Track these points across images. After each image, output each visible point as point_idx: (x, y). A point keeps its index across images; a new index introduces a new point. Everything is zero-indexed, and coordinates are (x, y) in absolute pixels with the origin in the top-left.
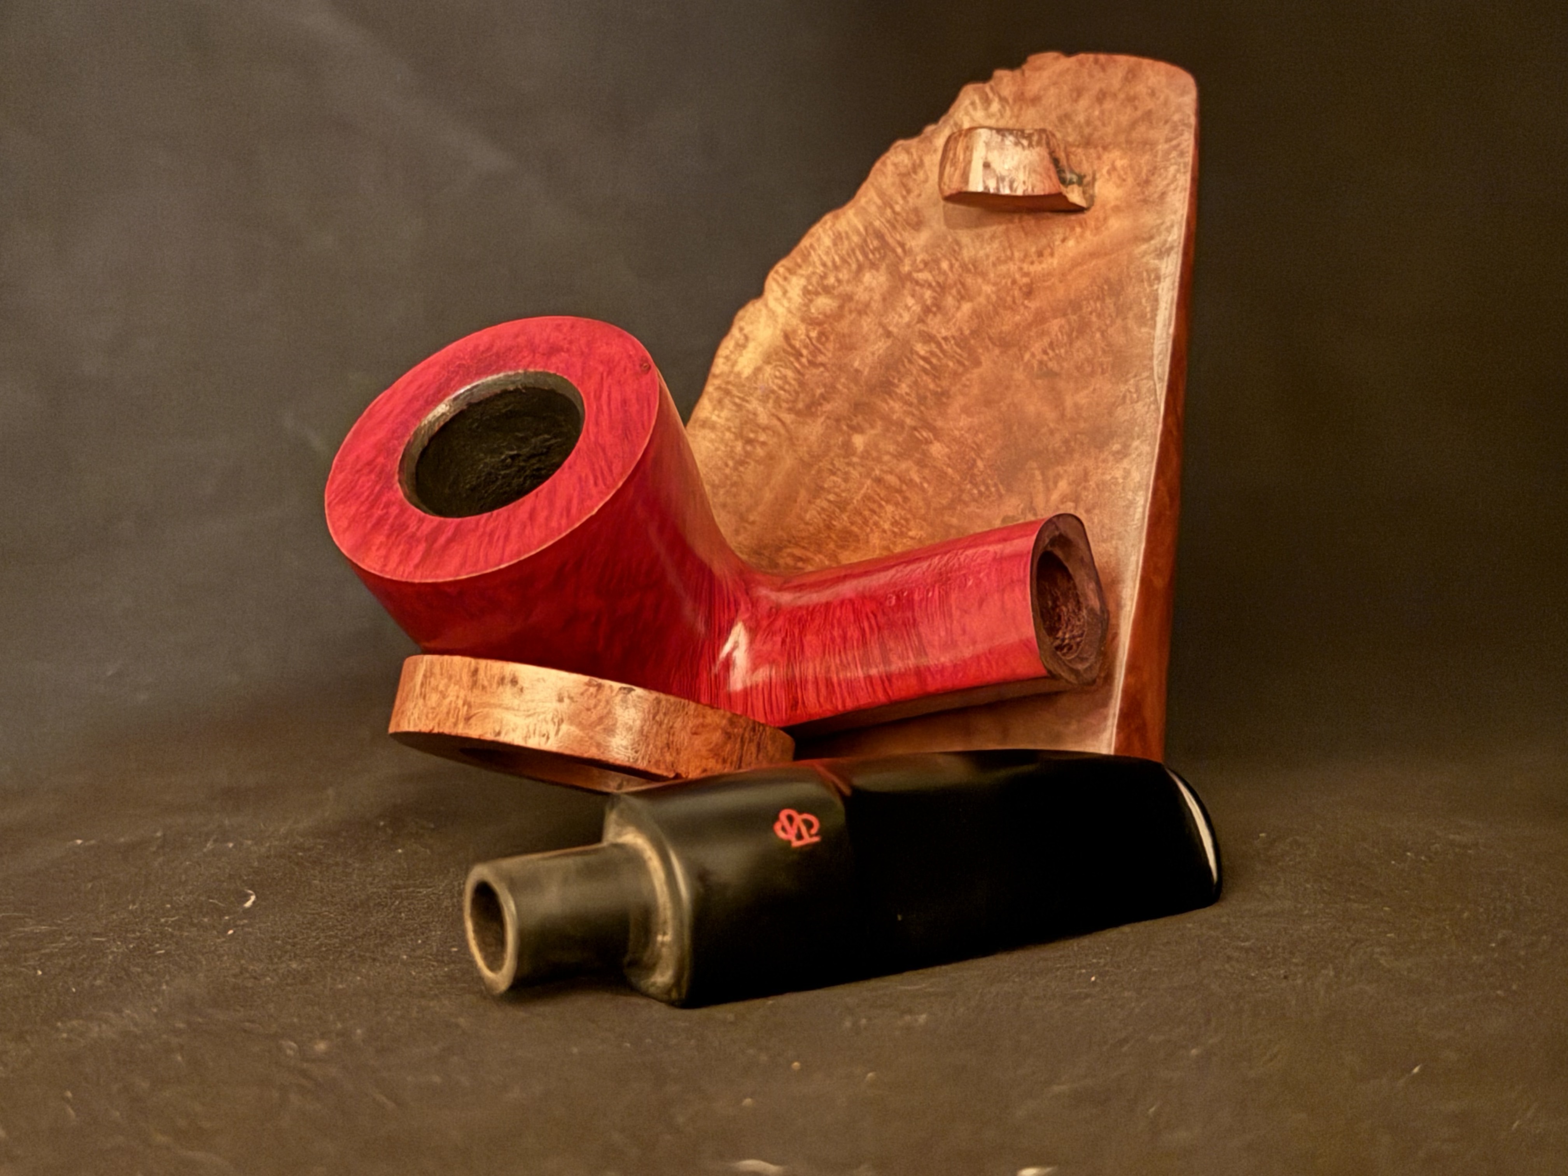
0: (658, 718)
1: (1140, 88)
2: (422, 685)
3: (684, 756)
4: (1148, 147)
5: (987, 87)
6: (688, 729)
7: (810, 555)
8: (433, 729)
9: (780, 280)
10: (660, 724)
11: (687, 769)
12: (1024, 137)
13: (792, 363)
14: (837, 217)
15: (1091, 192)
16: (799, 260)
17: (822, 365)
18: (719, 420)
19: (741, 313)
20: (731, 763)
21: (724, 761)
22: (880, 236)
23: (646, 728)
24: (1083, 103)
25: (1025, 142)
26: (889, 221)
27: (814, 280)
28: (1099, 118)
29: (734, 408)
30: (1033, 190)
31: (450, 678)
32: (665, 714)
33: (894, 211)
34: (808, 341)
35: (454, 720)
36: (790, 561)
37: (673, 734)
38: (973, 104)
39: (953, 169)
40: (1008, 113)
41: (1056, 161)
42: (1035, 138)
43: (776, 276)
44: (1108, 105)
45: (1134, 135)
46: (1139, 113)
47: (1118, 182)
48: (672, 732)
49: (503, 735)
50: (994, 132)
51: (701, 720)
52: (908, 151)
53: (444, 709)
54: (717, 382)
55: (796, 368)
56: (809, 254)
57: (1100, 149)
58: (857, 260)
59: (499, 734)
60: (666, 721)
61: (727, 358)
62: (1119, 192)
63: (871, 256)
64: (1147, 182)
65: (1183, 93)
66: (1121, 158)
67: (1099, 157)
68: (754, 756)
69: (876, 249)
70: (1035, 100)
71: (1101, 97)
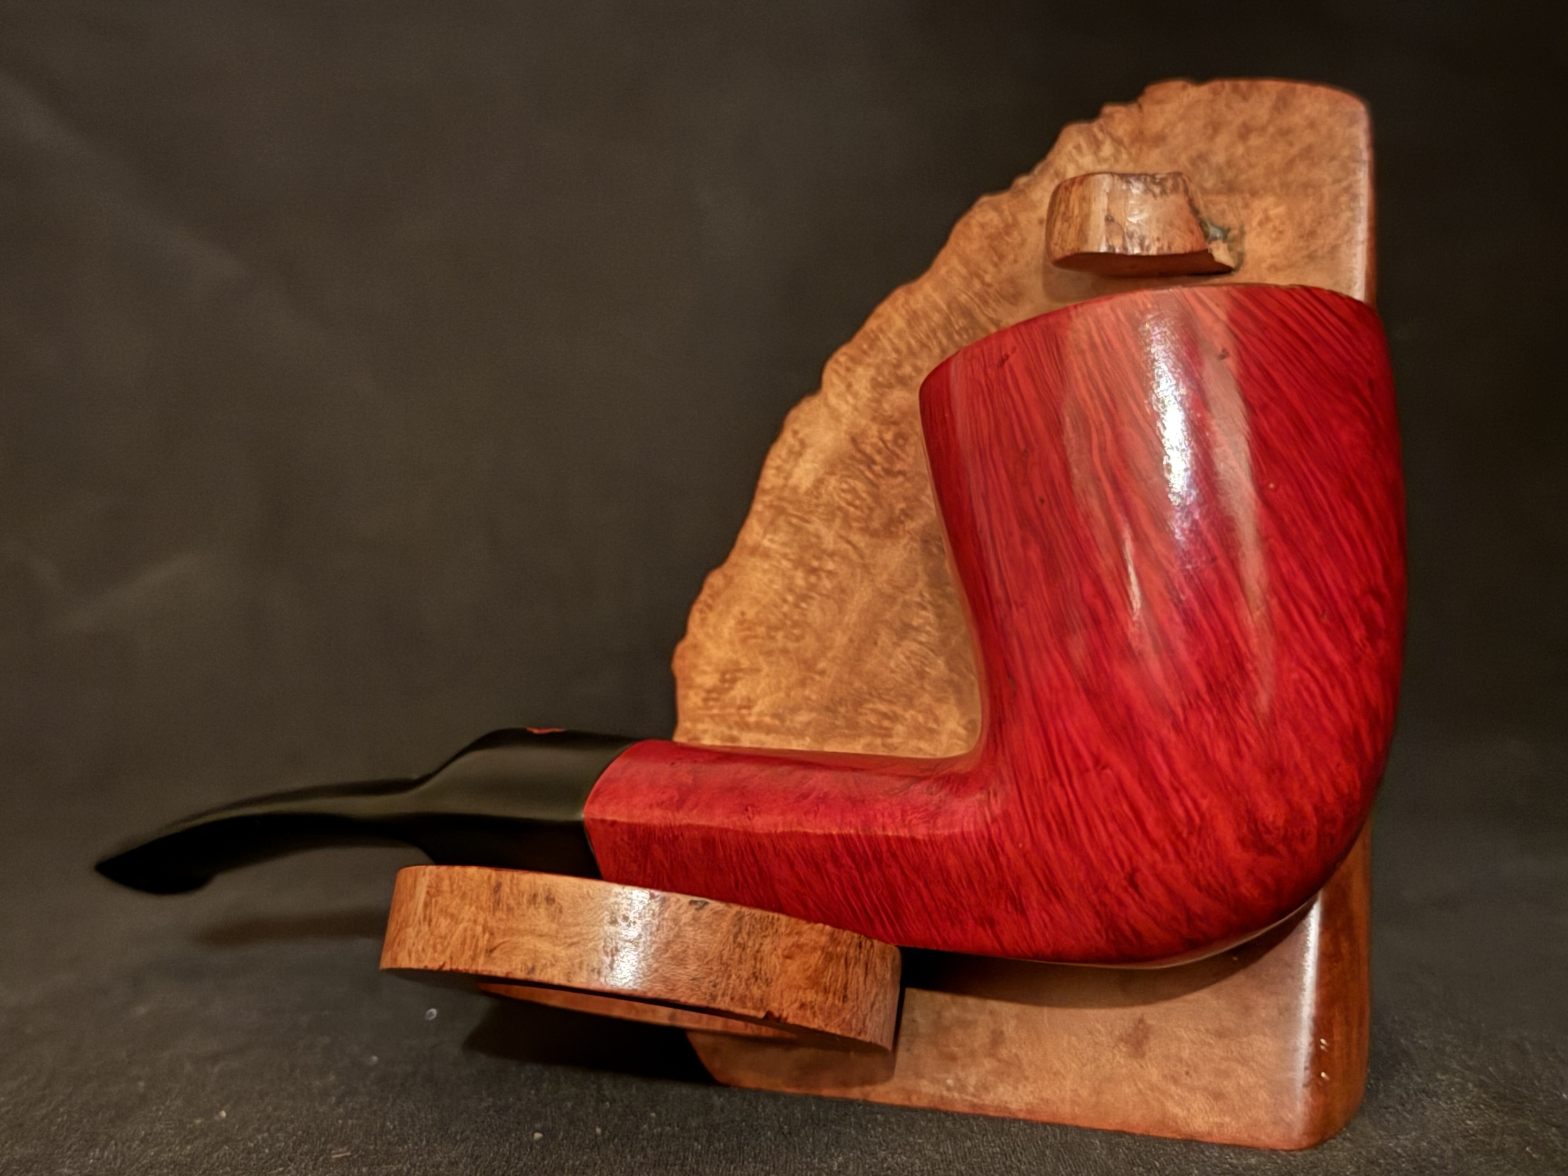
0: (739, 940)
1: (1297, 119)
2: (426, 905)
3: (775, 989)
4: (1310, 191)
5: (1095, 127)
6: (779, 951)
7: (898, 710)
8: (444, 965)
9: (842, 372)
10: (743, 947)
11: (781, 1004)
12: (1155, 183)
13: (862, 472)
14: (910, 292)
15: (1239, 249)
16: (865, 346)
17: (901, 473)
18: (774, 546)
19: (793, 413)
20: (834, 994)
21: (826, 991)
22: (966, 313)
23: (726, 954)
24: (1222, 139)
25: (1157, 190)
26: (977, 295)
27: (886, 371)
28: (1243, 156)
29: (792, 530)
30: (1169, 248)
31: (464, 896)
32: (749, 934)
33: (983, 282)
34: (881, 444)
35: (471, 953)
36: (873, 719)
37: (761, 960)
38: (1078, 148)
39: (1066, 225)
40: (1124, 156)
41: (1195, 212)
42: (1169, 184)
43: (835, 366)
44: (1255, 141)
45: (1291, 177)
46: (1295, 151)
47: (1274, 235)
48: (759, 958)
49: (538, 972)
50: (1116, 177)
51: (794, 939)
52: (997, 208)
53: (456, 938)
54: (767, 499)
55: (867, 478)
56: (877, 338)
57: (1248, 196)
58: (940, 343)
59: (533, 969)
60: (750, 943)
61: (778, 468)
62: (1278, 248)
63: (957, 337)
64: (1312, 234)
65: (1353, 121)
66: (1277, 205)
67: (1246, 206)
68: (861, 979)
69: (965, 329)
70: (1159, 139)
71: (1245, 132)
